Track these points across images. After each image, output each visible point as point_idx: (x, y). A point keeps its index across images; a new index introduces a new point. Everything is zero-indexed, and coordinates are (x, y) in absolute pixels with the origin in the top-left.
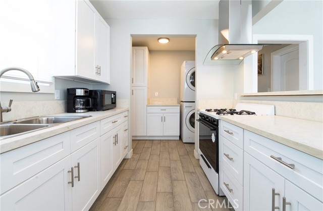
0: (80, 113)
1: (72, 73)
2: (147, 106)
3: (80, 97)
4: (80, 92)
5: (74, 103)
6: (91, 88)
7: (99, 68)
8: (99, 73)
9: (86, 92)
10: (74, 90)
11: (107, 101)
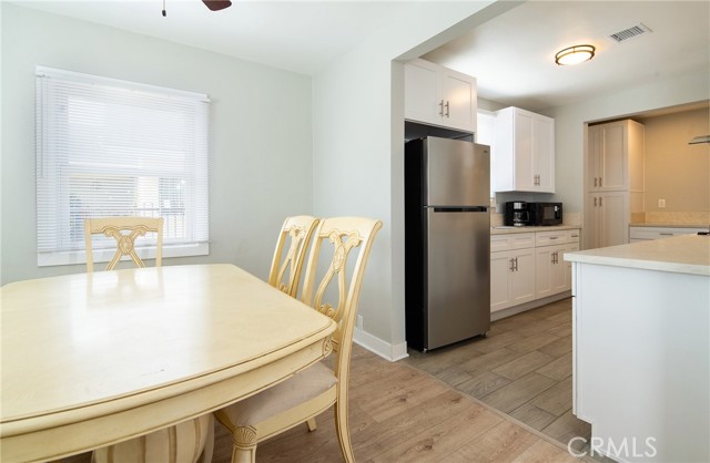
0: (518, 228)
1: (510, 188)
2: (630, 226)
3: (518, 210)
4: (518, 206)
5: (513, 217)
6: (530, 200)
7: (537, 178)
8: (537, 183)
9: (523, 205)
10: (512, 204)
11: (549, 214)
